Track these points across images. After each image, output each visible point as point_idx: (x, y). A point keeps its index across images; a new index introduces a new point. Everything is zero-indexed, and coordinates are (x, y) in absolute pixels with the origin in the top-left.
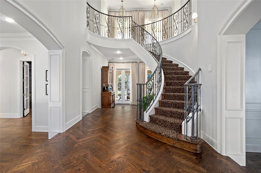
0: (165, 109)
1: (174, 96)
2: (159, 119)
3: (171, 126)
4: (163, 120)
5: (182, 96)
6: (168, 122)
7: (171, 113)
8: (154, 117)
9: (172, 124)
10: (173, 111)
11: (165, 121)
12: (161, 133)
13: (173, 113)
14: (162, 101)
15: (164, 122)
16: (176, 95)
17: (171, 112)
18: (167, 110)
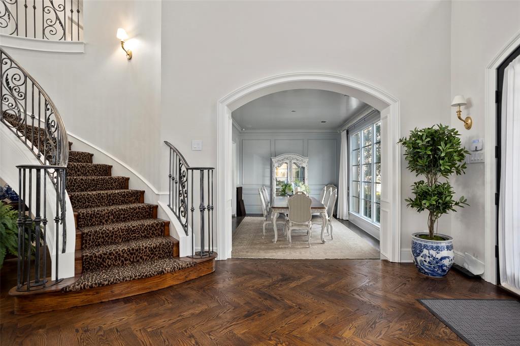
0: (111, 229)
1: (99, 197)
2: (116, 253)
3: (152, 254)
4: (129, 251)
5: (116, 196)
6: (146, 248)
7: (126, 233)
8: (97, 254)
9: (155, 248)
10: (134, 227)
11: (137, 250)
12: (162, 271)
13: (133, 231)
14: (84, 213)
15: (132, 254)
16: (104, 194)
17: (127, 230)
18: (116, 229)
